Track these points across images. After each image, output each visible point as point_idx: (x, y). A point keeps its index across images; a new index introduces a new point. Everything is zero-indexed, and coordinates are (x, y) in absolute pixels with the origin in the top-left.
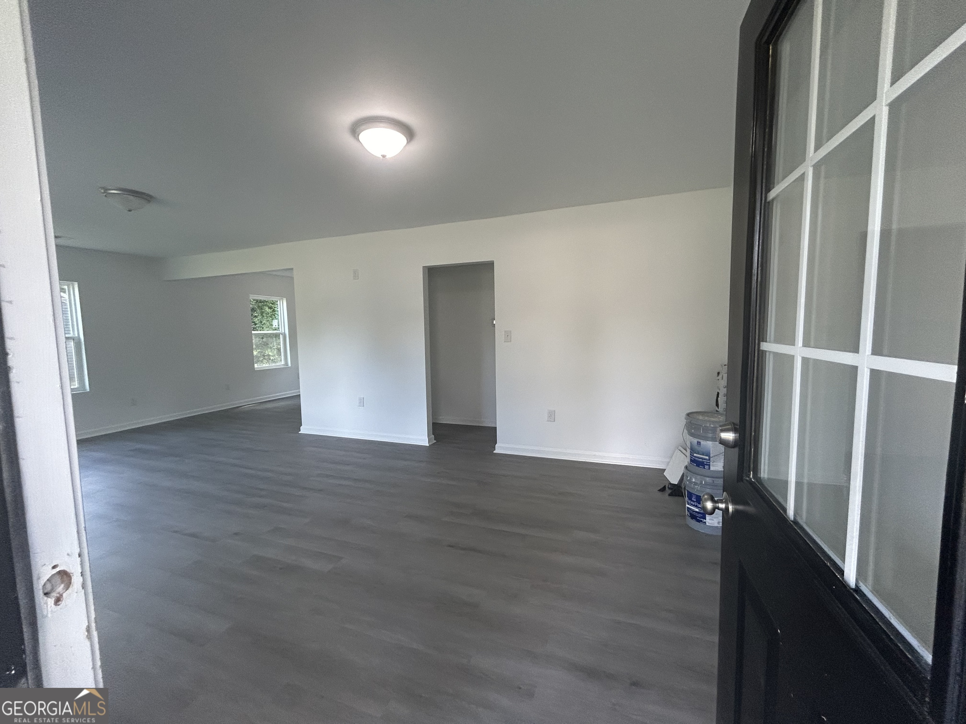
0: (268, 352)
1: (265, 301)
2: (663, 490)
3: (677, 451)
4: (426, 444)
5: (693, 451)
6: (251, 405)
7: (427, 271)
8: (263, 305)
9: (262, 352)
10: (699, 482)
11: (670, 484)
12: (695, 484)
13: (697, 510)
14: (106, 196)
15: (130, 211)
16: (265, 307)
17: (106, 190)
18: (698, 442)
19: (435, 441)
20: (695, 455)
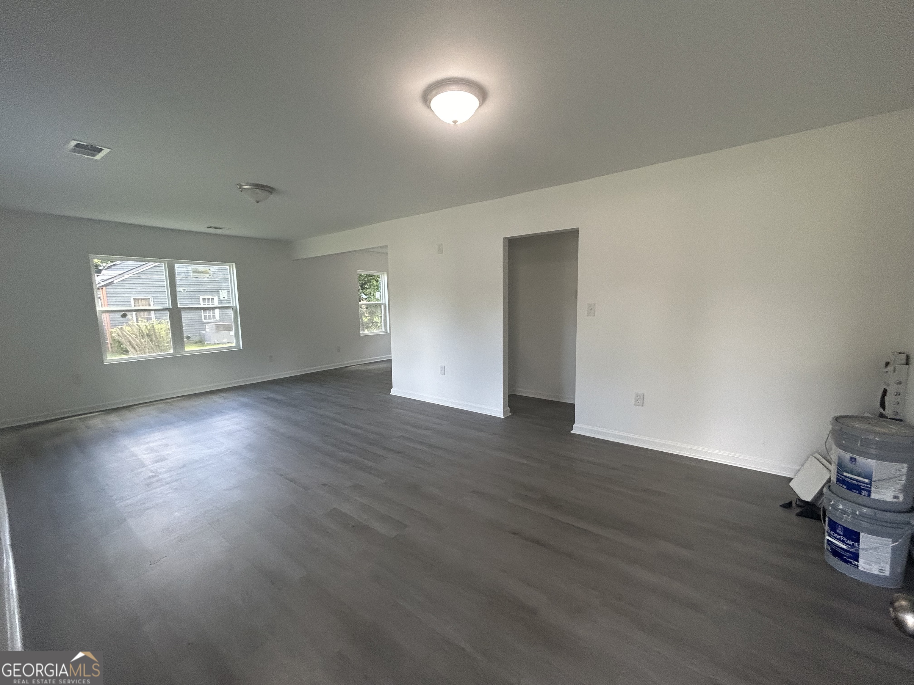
0: (376, 319)
1: (373, 275)
2: (788, 506)
3: (812, 458)
4: (500, 416)
5: (841, 467)
6: (356, 366)
7: (507, 242)
8: (372, 279)
9: (371, 319)
10: (849, 511)
11: (800, 500)
12: (843, 512)
13: (844, 547)
14: (241, 191)
15: (258, 202)
16: (373, 281)
17: (241, 185)
18: (851, 458)
19: (511, 414)
20: (845, 474)
